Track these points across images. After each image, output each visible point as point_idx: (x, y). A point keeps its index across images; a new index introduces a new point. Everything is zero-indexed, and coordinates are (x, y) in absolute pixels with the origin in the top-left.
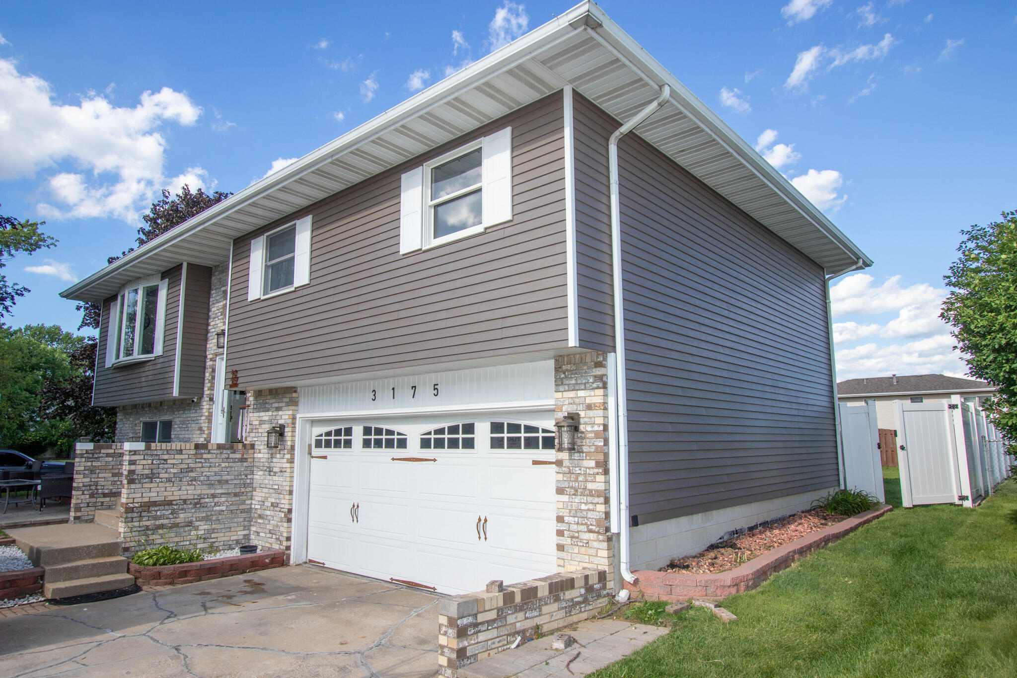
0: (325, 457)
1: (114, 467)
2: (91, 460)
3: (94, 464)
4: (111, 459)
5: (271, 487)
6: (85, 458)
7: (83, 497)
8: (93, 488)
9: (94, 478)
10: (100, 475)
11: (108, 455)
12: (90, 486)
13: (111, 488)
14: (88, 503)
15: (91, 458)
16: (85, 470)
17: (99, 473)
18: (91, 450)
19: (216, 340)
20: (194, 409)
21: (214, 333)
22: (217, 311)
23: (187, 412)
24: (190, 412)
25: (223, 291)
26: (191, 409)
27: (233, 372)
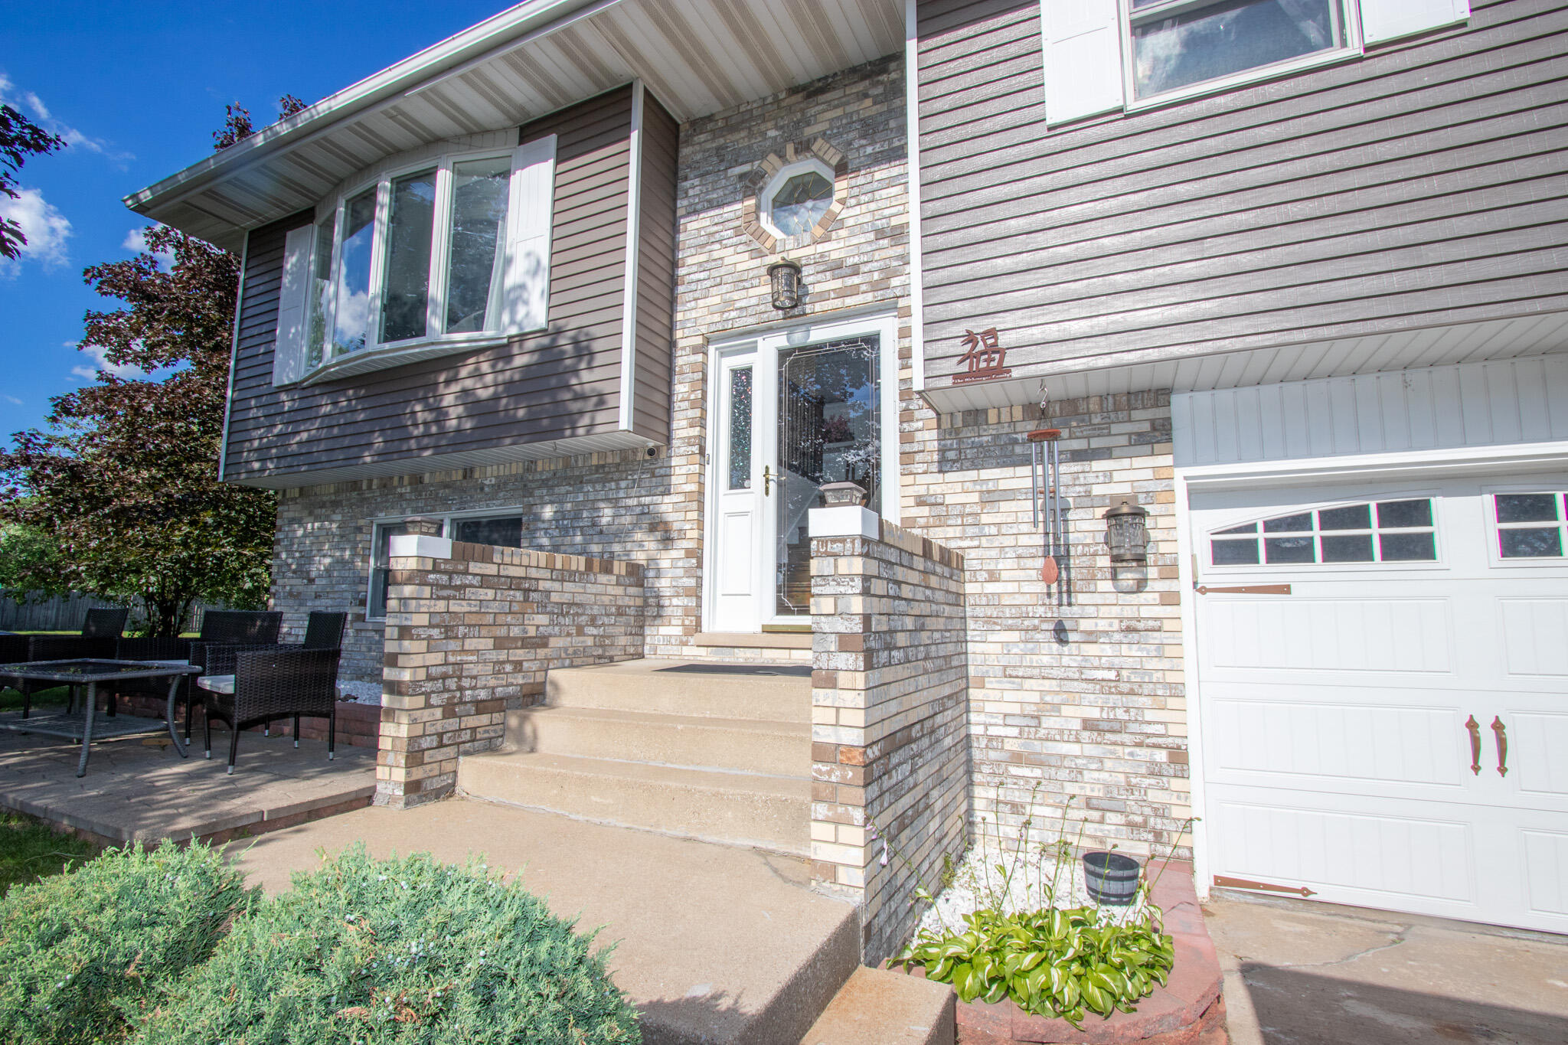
0: (1285, 589)
1: (499, 622)
2: (445, 593)
3: (454, 606)
4: (490, 593)
5: (1077, 676)
6: (432, 585)
7: (426, 715)
8: (452, 684)
9: (454, 652)
10: (470, 644)
11: (485, 581)
12: (444, 677)
13: (492, 682)
14: (440, 735)
15: (444, 587)
16: (431, 626)
17: (464, 637)
18: (446, 561)
19: (717, 300)
20: (626, 479)
21: (708, 283)
22: (715, 228)
23: (594, 487)
24: (604, 486)
25: (742, 177)
26: (612, 480)
27: (970, 338)
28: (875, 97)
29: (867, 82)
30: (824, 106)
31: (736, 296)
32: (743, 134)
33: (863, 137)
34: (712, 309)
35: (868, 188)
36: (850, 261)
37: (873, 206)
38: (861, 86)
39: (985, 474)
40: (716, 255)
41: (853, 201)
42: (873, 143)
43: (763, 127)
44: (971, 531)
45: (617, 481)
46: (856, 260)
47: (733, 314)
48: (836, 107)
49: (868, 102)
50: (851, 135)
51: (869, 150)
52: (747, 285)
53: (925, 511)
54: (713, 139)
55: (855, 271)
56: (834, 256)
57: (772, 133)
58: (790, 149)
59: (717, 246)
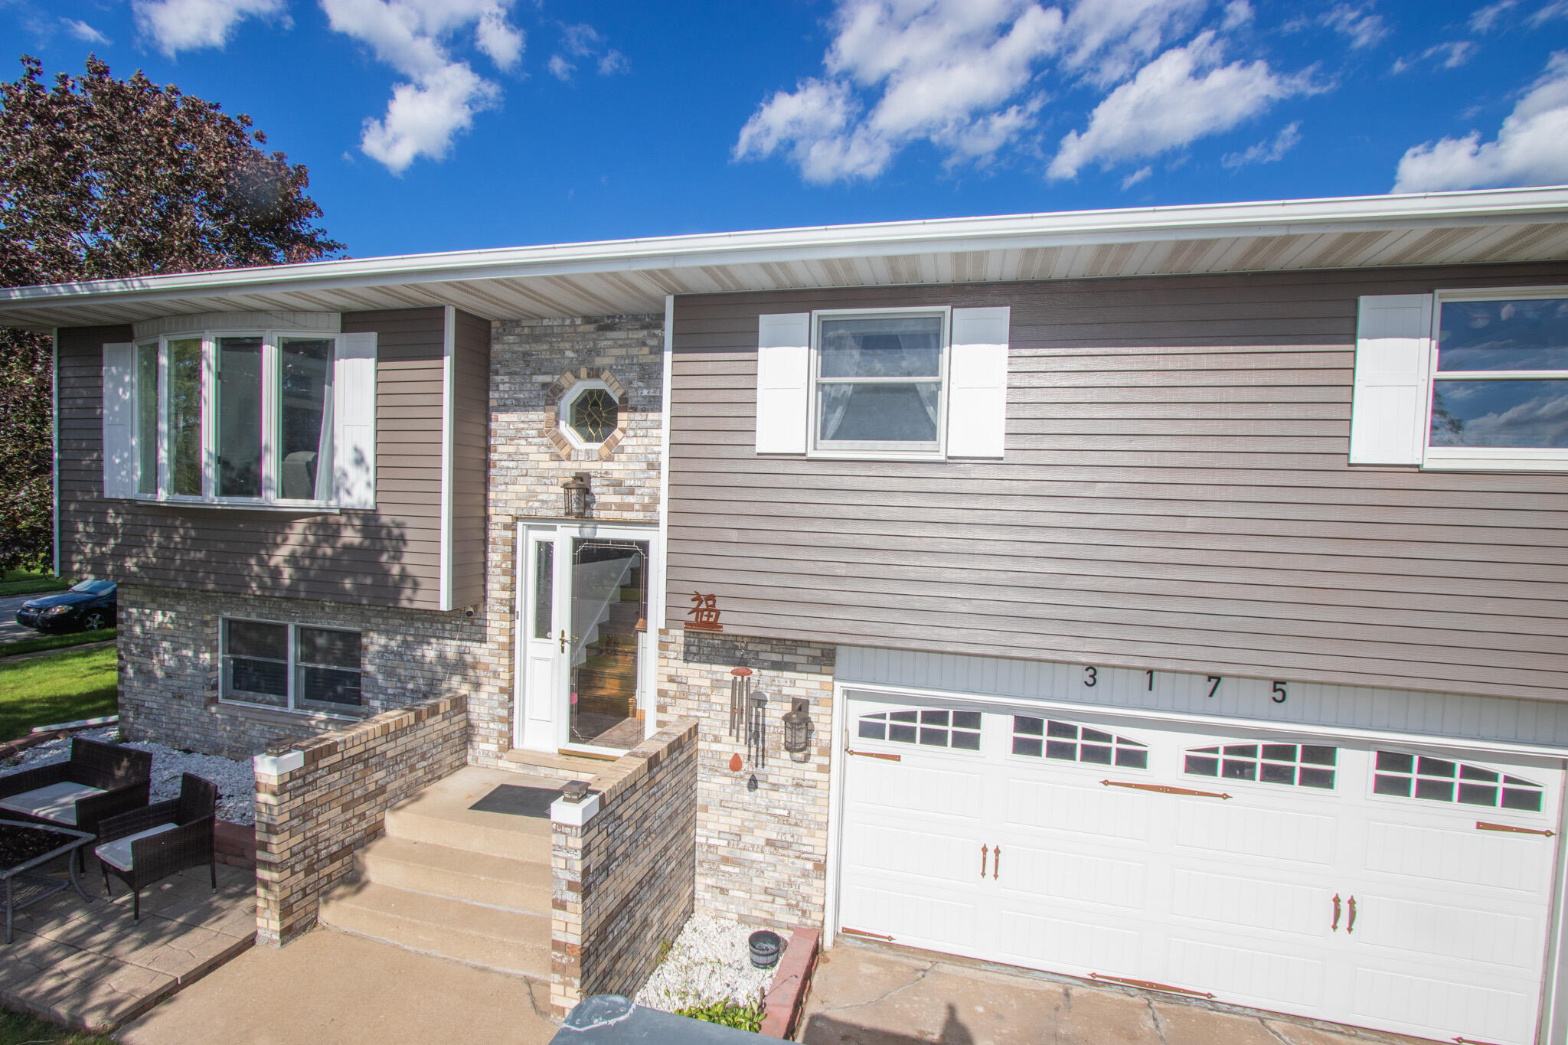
0: (897, 758)
1: (345, 792)
2: (301, 791)
3: (308, 798)
4: (337, 775)
6: (290, 791)
7: (292, 881)
8: (310, 851)
9: (310, 829)
10: (321, 819)
11: (332, 769)
12: (304, 850)
13: (342, 837)
14: (304, 890)
15: (301, 787)
16: (292, 819)
17: (318, 814)
18: (300, 769)
19: (523, 489)
20: (451, 623)
21: (516, 472)
22: (522, 426)
23: (423, 625)
24: (432, 626)
25: (544, 385)
26: (438, 622)
27: (698, 598)
28: (651, 347)
29: (645, 332)
30: (610, 343)
31: (539, 489)
32: (546, 347)
33: (641, 379)
34: (520, 495)
35: (643, 424)
36: (628, 483)
37: (646, 441)
38: (642, 334)
39: (715, 668)
40: (523, 449)
41: (631, 433)
42: (648, 387)
43: (562, 345)
44: (704, 706)
45: (443, 623)
46: (632, 483)
47: (537, 504)
48: (621, 346)
49: (646, 350)
50: (633, 375)
51: (645, 392)
52: (548, 482)
53: (673, 687)
54: (520, 343)
55: (631, 492)
56: (616, 475)
57: (569, 354)
58: (584, 372)
59: (523, 442)
